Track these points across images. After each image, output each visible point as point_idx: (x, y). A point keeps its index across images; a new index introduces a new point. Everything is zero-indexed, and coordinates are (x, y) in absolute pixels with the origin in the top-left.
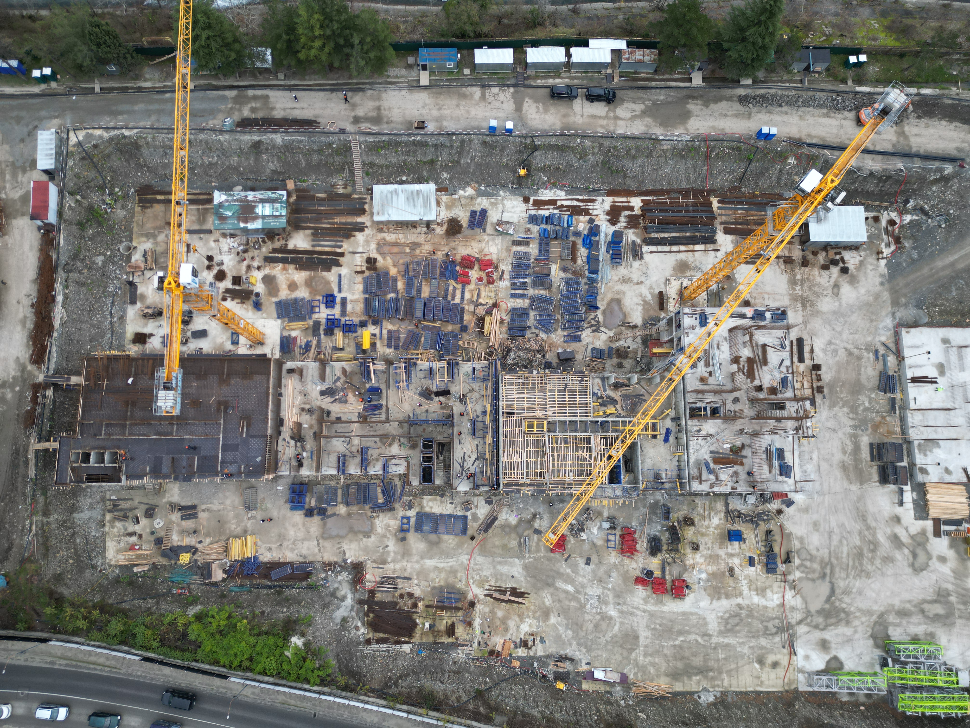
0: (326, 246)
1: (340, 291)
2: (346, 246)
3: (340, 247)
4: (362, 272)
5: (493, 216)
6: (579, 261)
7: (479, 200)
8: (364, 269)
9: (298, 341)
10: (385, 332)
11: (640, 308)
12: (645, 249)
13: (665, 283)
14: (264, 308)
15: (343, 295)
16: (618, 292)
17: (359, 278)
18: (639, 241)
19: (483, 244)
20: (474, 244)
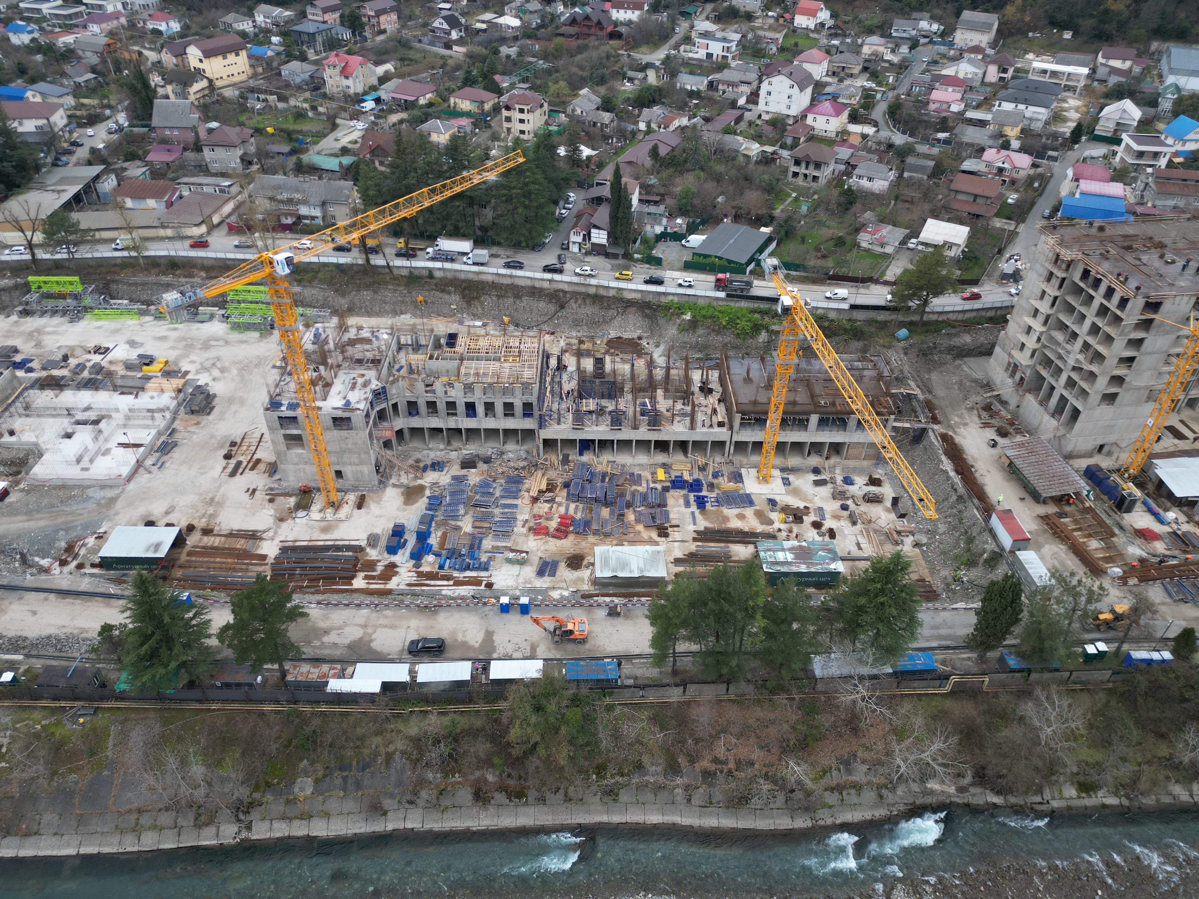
0: (713, 547)
1: (693, 513)
2: (693, 547)
3: (697, 546)
4: (671, 526)
5: (529, 571)
6: (439, 534)
7: (545, 585)
8: (670, 529)
9: (726, 479)
10: (644, 485)
11: (385, 498)
12: (363, 543)
13: (351, 516)
14: (766, 502)
15: (689, 510)
16: (404, 510)
17: (674, 522)
18: (368, 550)
19: (543, 548)
20: (554, 549)
